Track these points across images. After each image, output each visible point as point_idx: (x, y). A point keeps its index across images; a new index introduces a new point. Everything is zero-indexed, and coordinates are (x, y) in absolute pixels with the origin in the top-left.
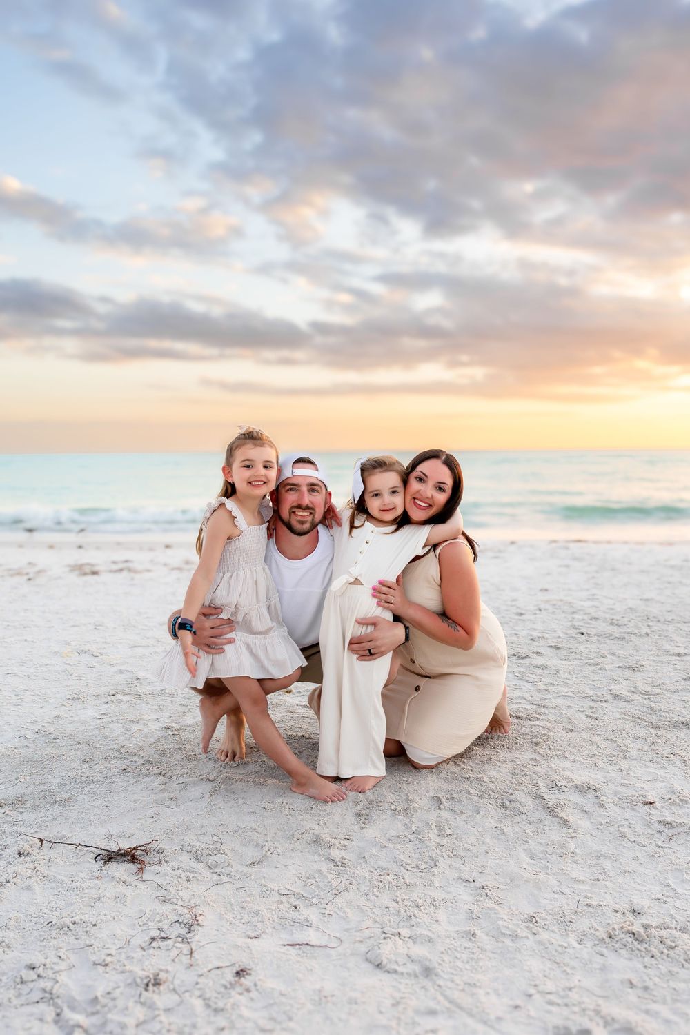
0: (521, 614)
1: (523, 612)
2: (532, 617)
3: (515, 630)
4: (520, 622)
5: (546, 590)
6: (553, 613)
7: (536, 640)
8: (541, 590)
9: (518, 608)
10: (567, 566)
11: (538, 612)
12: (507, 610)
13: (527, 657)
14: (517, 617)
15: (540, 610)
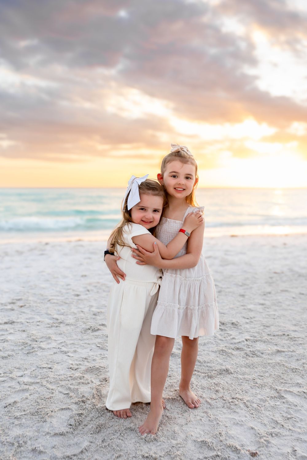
0: (78, 295)
1: (79, 293)
2: (86, 297)
3: (79, 308)
4: (80, 301)
5: (85, 276)
6: (98, 292)
7: (97, 314)
8: (82, 276)
9: (73, 290)
10: (90, 258)
11: (88, 293)
12: (67, 293)
13: (98, 330)
14: (76, 298)
15: (88, 291)
